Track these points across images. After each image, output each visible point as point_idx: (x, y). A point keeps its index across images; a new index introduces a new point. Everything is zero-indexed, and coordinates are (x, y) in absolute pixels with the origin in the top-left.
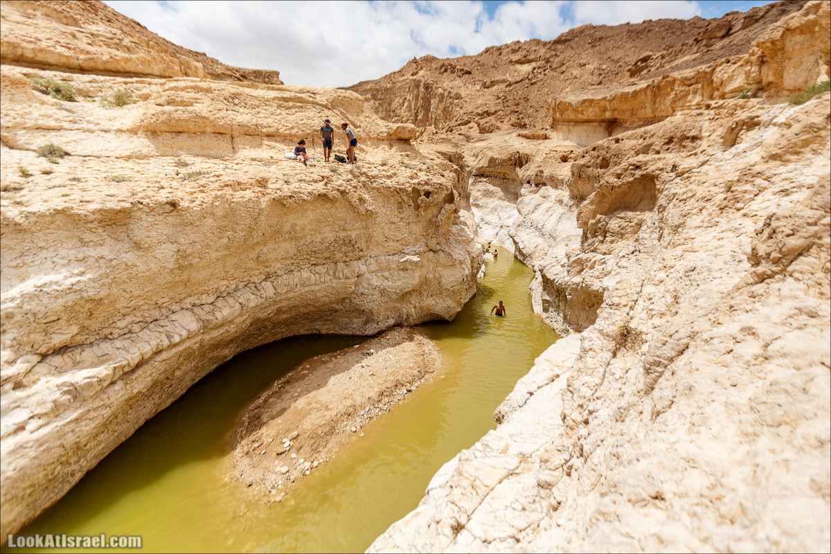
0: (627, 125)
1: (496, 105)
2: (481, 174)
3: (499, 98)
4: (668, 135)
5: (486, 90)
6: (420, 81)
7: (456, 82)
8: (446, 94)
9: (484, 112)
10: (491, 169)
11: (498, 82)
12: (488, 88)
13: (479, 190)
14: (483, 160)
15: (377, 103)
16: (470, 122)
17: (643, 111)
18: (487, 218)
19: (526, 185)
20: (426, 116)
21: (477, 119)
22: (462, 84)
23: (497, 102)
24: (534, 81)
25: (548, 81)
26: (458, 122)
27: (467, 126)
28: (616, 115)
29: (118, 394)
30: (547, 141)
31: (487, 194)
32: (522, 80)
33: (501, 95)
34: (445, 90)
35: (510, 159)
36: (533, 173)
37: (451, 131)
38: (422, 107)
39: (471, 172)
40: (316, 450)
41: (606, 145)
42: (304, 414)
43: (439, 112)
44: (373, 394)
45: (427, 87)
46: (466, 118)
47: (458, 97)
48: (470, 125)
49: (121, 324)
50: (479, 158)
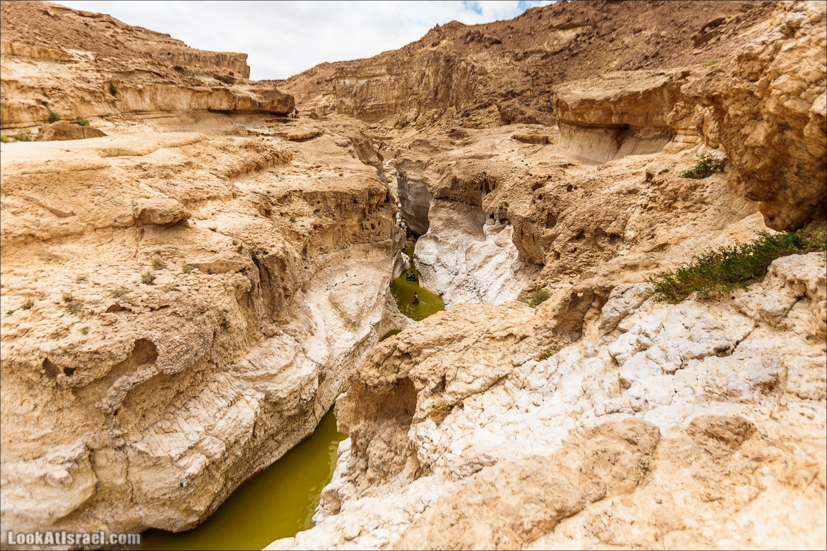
1: (524, 83)
2: (444, 196)
3: (528, 74)
5: (517, 63)
6: (440, 53)
7: (481, 55)
8: (469, 68)
9: (508, 92)
10: (456, 192)
11: (532, 52)
12: (520, 60)
13: (440, 219)
14: (447, 180)
15: (393, 78)
16: (490, 105)
17: (660, 117)
19: (489, 221)
20: (447, 96)
21: (499, 101)
22: (488, 57)
23: (525, 79)
24: (575, 51)
25: (593, 52)
26: (477, 105)
27: (487, 110)
28: (626, 120)
31: (449, 223)
32: (562, 51)
33: (531, 71)
34: (468, 64)
36: (497, 205)
37: (468, 115)
38: (442, 83)
39: (432, 193)
43: (461, 90)
45: (448, 60)
46: (486, 100)
47: (483, 72)
48: (491, 108)
50: (444, 175)
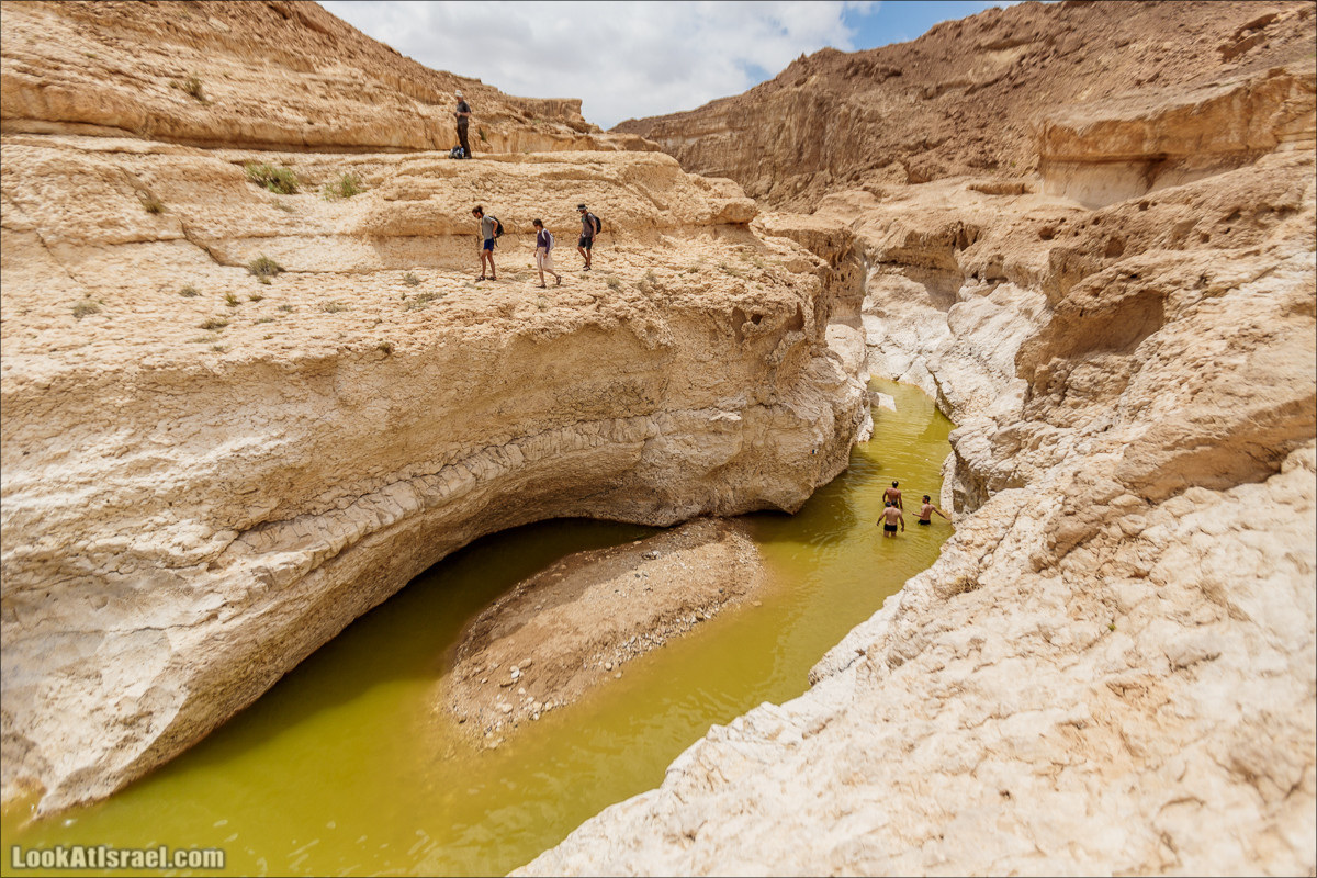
0: (1187, 166)
1: (943, 129)
2: (891, 260)
3: (948, 116)
4: (1230, 205)
5: (926, 102)
6: (809, 95)
7: (872, 93)
8: (853, 113)
9: (919, 143)
10: (910, 252)
11: (950, 86)
12: (930, 98)
13: (886, 288)
14: (897, 237)
15: (735, 136)
16: (891, 162)
17: (1223, 138)
18: (895, 337)
19: (969, 281)
20: (816, 156)
21: (904, 156)
22: (882, 95)
23: (945, 123)
24: (1019, 80)
25: (1049, 79)
26: (871, 164)
27: (886, 169)
28: (1165, 147)
29: (318, 585)
30: (1025, 196)
31: (900, 294)
32: (996, 81)
33: (953, 111)
34: (851, 108)
35: (944, 236)
36: (986, 260)
37: (857, 178)
38: (810, 137)
39: (873, 257)
40: (551, 688)
41: (1120, 214)
42: (544, 636)
43: (839, 145)
44: (645, 618)
45: (820, 104)
46: (884, 155)
47: (875, 118)
48: (892, 167)
49: (326, 498)
50: (890, 232)
